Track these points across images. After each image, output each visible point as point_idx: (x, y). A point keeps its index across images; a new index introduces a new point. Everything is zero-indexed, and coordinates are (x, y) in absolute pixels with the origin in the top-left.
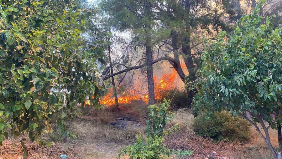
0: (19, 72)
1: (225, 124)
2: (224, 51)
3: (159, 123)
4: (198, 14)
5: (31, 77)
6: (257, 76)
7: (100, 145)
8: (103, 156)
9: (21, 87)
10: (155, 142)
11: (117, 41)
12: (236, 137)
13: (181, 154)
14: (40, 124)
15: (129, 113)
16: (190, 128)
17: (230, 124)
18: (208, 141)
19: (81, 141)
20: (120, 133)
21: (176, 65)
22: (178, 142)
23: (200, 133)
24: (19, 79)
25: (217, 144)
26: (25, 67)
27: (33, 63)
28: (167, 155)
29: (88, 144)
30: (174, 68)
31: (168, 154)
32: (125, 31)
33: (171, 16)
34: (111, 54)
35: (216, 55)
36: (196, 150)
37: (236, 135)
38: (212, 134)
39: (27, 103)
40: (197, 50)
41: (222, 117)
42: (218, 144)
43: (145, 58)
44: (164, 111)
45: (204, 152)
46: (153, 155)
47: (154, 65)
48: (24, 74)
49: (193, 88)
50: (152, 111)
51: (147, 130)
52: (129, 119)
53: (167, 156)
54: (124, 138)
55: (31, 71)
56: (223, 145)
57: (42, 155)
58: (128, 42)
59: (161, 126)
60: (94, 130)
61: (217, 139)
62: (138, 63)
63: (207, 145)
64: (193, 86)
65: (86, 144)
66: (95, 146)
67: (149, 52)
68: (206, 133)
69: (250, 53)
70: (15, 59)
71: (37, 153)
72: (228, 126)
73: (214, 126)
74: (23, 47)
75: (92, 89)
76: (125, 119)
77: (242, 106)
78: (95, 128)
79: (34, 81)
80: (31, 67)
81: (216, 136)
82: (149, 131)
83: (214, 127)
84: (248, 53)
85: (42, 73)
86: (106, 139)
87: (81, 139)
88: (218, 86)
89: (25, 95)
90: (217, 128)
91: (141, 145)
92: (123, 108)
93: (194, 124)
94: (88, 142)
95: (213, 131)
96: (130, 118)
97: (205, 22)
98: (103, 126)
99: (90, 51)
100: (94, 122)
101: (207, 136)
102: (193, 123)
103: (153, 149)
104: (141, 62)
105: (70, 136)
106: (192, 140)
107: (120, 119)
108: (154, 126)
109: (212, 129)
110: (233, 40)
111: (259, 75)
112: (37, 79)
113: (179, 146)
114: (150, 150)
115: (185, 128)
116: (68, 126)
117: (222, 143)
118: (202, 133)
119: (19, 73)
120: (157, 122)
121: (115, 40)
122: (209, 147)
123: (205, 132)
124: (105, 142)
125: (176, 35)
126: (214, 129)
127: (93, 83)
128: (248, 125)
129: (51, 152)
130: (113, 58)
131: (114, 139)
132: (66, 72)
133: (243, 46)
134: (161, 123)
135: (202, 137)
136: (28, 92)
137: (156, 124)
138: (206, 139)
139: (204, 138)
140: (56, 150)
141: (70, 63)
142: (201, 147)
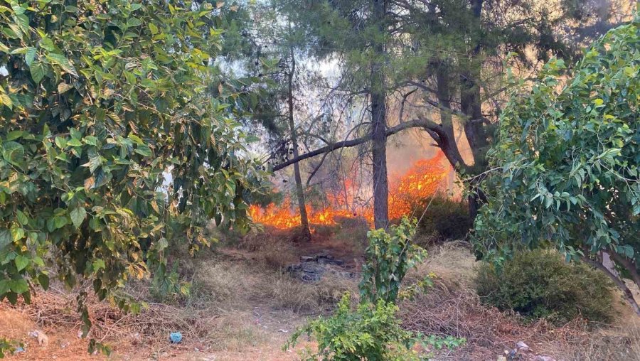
0: (59, 142)
1: (551, 279)
2: (554, 107)
3: (390, 272)
4: (502, 20)
5: (87, 155)
6: (630, 168)
7: (261, 315)
8: (263, 339)
9: (62, 177)
10: (376, 314)
11: (309, 81)
12: (579, 312)
13: (437, 343)
14: (114, 261)
15: (330, 248)
16: (469, 286)
17: (563, 280)
18: (509, 318)
19: (218, 303)
20: (307, 291)
21: (444, 140)
22: (437, 316)
23: (491, 298)
24: (58, 157)
25: (530, 325)
26: (72, 131)
27: (93, 124)
28: (403, 343)
29: (235, 312)
30: (439, 146)
31: (406, 342)
32: (328, 58)
33: (433, 23)
34: (295, 112)
35: (535, 116)
36: (478, 337)
37: (577, 306)
38: (520, 301)
39: (76, 214)
40: (494, 105)
41: (546, 264)
42: (532, 326)
43: (368, 121)
44: (400, 244)
45: (496, 343)
46: (371, 342)
47: (390, 139)
48: (71, 147)
49: (475, 192)
50: (376, 243)
51: (361, 287)
52: (329, 260)
53: (403, 347)
54: (315, 303)
55: (86, 141)
56: (543, 329)
57: (129, 330)
58: (333, 84)
59: (393, 279)
60: (250, 281)
61: (532, 314)
62: (351, 134)
63: (504, 327)
64: (474, 187)
65: (229, 310)
66: (249, 316)
67: (378, 108)
68: (507, 298)
69: (617, 112)
70: (54, 115)
71: (118, 326)
72: (559, 284)
73: (527, 284)
74: (71, 87)
75: (230, 188)
76: (321, 261)
77: (595, 239)
78: (251, 277)
79: (93, 163)
80: (86, 132)
81: (530, 306)
82: (367, 287)
83: (527, 287)
84: (611, 112)
85: (111, 147)
86: (273, 302)
87: (219, 301)
88: (533, 187)
89: (71, 195)
90: (533, 289)
91: (345, 318)
92: (318, 235)
93: (480, 278)
94: (233, 306)
95: (522, 295)
96: (330, 257)
97: (517, 38)
98: (270, 274)
99: (228, 101)
100: (250, 265)
101: (507, 307)
102: (475, 275)
103: (371, 329)
104: (358, 131)
105: (176, 291)
106: (472, 313)
107: (308, 260)
108: (378, 278)
109: (519, 291)
110: (577, 81)
111: (635, 166)
112: (99, 160)
113: (439, 327)
114: (365, 332)
115: (457, 285)
116: (191, 269)
117: (542, 324)
118: (496, 300)
119: (59, 145)
120: (384, 270)
121: (304, 78)
122: (510, 330)
123: (503, 296)
124: (273, 308)
125: (443, 67)
126: (525, 290)
127: (233, 173)
128: (610, 285)
129: (150, 324)
130: (298, 119)
131: (293, 304)
132: (169, 147)
133: (604, 95)
134: (394, 271)
135: (496, 309)
136: (79, 189)
137: (383, 274)
138: (504, 314)
139: (501, 310)
140: (161, 321)
141: (178, 126)
142: (492, 330)
